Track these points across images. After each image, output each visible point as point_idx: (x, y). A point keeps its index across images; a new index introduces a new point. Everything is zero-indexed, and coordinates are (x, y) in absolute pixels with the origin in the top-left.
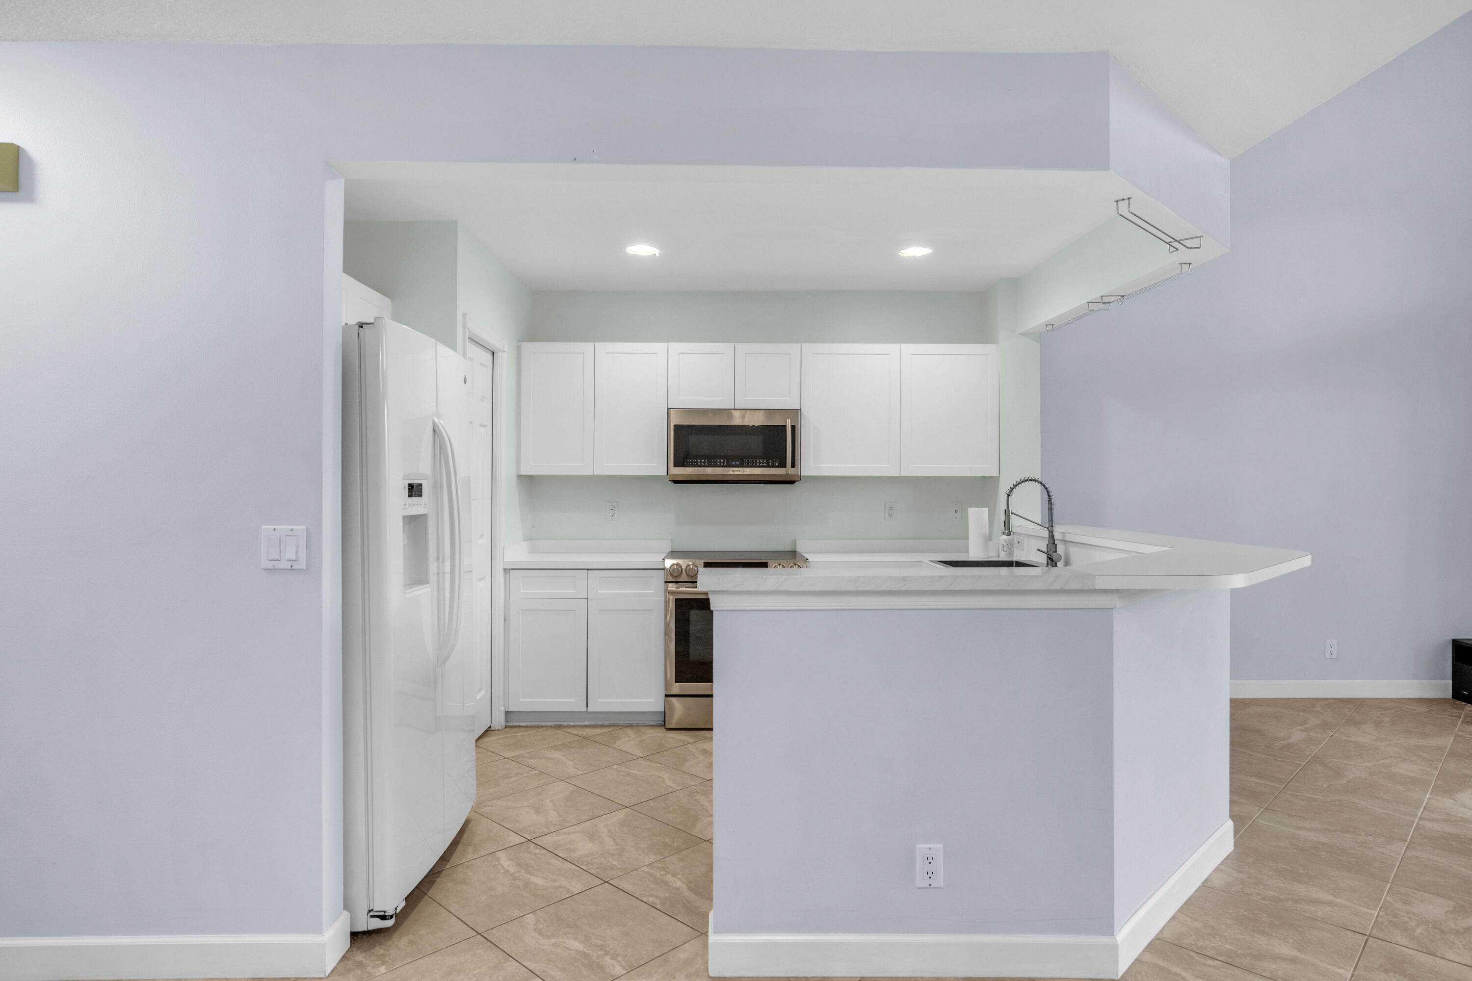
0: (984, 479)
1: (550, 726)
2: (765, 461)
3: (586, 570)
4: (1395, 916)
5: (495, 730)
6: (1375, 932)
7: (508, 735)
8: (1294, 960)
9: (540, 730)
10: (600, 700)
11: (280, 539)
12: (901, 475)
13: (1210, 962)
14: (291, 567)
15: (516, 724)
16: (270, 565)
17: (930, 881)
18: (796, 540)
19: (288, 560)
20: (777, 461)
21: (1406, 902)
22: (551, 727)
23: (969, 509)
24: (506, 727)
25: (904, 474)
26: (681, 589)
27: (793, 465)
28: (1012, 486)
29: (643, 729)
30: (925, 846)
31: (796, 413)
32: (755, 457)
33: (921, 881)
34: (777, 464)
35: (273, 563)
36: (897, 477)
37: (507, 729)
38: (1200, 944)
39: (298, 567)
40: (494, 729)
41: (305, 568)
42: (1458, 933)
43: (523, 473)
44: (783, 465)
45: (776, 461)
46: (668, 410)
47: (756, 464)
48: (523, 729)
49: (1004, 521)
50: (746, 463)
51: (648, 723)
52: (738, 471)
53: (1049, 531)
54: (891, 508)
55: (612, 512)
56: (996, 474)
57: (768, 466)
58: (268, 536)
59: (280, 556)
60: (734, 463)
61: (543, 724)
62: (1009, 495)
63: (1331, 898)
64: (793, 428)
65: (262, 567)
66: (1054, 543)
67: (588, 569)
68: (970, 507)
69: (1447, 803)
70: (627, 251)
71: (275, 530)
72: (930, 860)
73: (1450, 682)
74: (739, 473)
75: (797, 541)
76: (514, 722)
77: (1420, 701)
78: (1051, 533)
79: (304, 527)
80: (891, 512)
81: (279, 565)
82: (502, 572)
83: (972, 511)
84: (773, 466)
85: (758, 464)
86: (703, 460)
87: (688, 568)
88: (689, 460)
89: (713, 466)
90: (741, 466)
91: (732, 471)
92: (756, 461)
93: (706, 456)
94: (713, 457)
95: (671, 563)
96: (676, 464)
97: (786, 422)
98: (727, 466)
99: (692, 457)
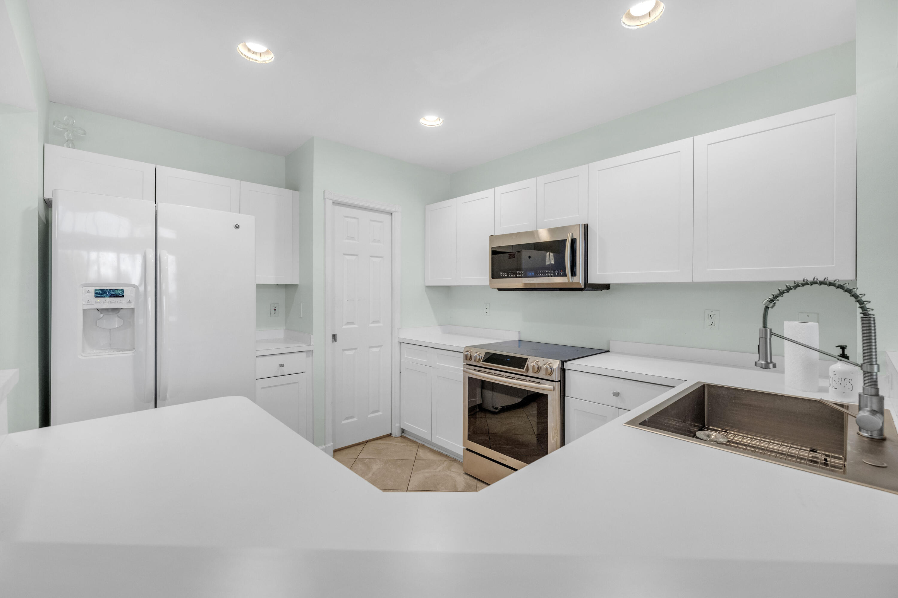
2: (552, 272)
3: (432, 348)
5: (392, 437)
20: (562, 271)
22: (419, 444)
24: (401, 436)
25: (697, 279)
26: (471, 371)
27: (574, 274)
32: (545, 268)
34: (562, 274)
36: (690, 283)
44: (565, 275)
45: (560, 271)
46: (490, 237)
47: (545, 274)
50: (538, 273)
52: (532, 280)
55: (487, 310)
57: (555, 276)
60: (530, 274)
64: (574, 240)
74: (534, 282)
80: (712, 321)
82: (397, 343)
84: (559, 275)
85: (547, 274)
86: (510, 273)
87: (474, 355)
88: (501, 273)
89: (516, 277)
90: (535, 276)
91: (529, 280)
92: (546, 272)
93: (510, 270)
94: (516, 270)
95: (467, 350)
96: (493, 276)
97: (568, 236)
98: (525, 276)
99: (503, 271)
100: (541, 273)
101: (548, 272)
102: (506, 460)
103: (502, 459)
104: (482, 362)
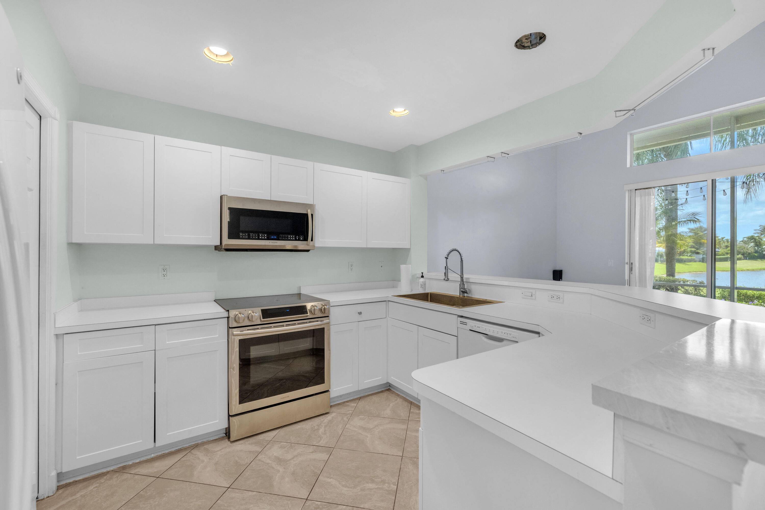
1: (112, 471)
2: (294, 237)
5: (44, 499)
7: (63, 502)
9: (102, 480)
10: (168, 434)
12: (367, 246)
15: (71, 480)
18: (300, 287)
22: (115, 471)
23: (401, 265)
24: (59, 488)
26: (244, 332)
27: (312, 240)
28: (448, 253)
29: (210, 447)
31: (313, 206)
32: (287, 234)
34: (301, 239)
36: (365, 248)
37: (60, 491)
40: (42, 498)
43: (74, 241)
44: (306, 239)
45: (301, 236)
46: (220, 196)
47: (288, 238)
48: (80, 486)
49: (445, 273)
51: (212, 439)
53: (461, 277)
54: (352, 266)
55: (165, 273)
56: (409, 247)
57: (296, 240)
60: (272, 237)
61: (104, 470)
62: (447, 258)
64: (312, 215)
66: (463, 284)
67: (155, 325)
75: (311, 293)
76: (66, 479)
78: (462, 278)
80: (351, 268)
82: (53, 339)
83: (403, 267)
84: (299, 240)
85: (289, 238)
86: (251, 234)
87: (250, 315)
88: (241, 234)
89: (259, 239)
90: (278, 239)
91: (272, 243)
92: (288, 236)
93: (252, 232)
94: (258, 233)
95: (234, 313)
96: (231, 236)
97: (307, 211)
98: (268, 239)
99: (243, 232)
100: (284, 237)
101: (290, 237)
102: (288, 397)
103: (284, 398)
104: (262, 319)
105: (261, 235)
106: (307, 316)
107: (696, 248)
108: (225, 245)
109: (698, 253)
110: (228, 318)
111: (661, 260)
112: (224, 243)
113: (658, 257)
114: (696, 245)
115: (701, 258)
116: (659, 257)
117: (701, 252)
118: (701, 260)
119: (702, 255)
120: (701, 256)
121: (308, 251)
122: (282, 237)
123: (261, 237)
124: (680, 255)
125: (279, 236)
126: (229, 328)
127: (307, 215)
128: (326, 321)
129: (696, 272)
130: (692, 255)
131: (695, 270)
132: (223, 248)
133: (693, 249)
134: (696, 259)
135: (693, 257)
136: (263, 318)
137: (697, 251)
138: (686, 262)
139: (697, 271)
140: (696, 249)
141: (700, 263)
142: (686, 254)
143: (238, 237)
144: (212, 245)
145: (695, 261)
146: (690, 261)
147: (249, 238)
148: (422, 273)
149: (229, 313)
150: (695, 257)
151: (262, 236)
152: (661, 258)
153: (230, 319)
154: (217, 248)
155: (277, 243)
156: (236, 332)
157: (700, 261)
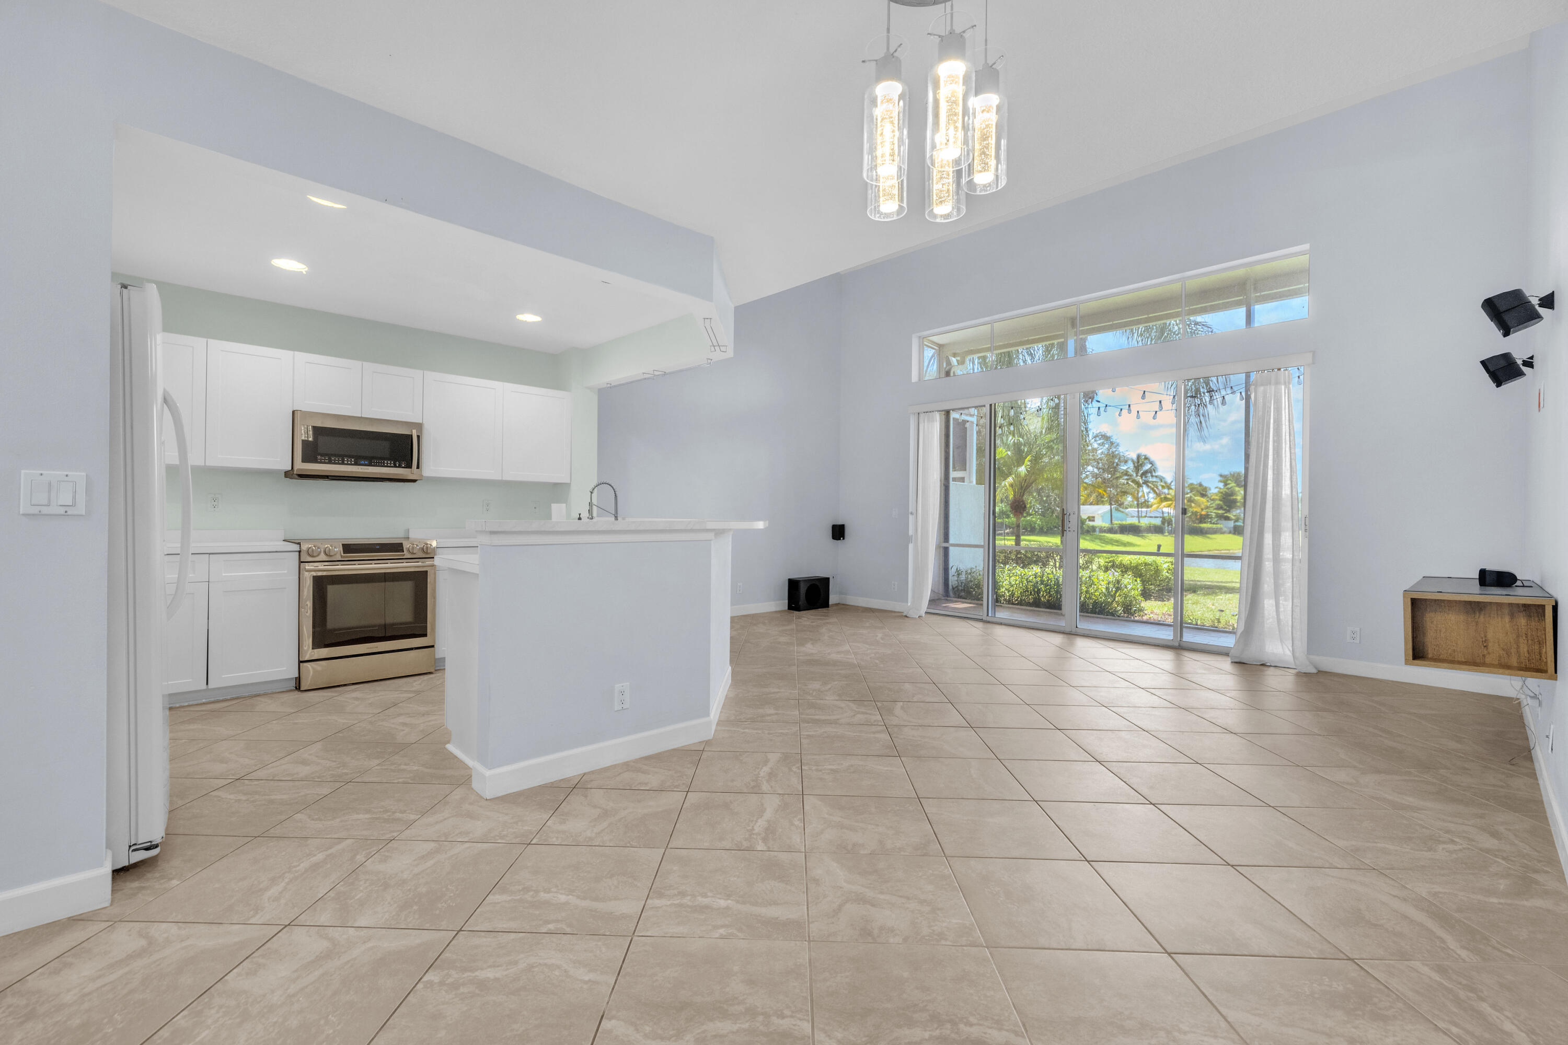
0: (556, 485)
2: (392, 462)
3: (208, 555)
4: (804, 691)
6: (800, 698)
8: (776, 714)
10: (224, 676)
11: (50, 484)
12: (503, 479)
13: (745, 723)
14: (66, 512)
16: (35, 510)
17: (622, 706)
18: (408, 530)
19: (61, 505)
20: (403, 464)
21: (806, 685)
23: (552, 505)
25: (505, 478)
26: (320, 568)
27: (418, 467)
28: (594, 487)
30: (620, 685)
31: (419, 426)
32: (384, 459)
33: (617, 707)
34: (403, 466)
35: (39, 508)
36: (500, 480)
38: (738, 718)
39: (76, 513)
41: (84, 514)
42: (827, 691)
44: (409, 466)
46: (293, 412)
47: (384, 464)
49: (589, 510)
50: (374, 462)
51: (278, 691)
52: (367, 469)
54: (488, 505)
55: (215, 503)
56: (569, 482)
57: (395, 466)
58: (32, 480)
59: (49, 500)
60: (363, 462)
62: (592, 493)
63: (778, 690)
64: (418, 437)
65: (21, 513)
67: (210, 554)
68: (554, 503)
69: (802, 649)
70: (272, 263)
71: (41, 475)
72: (622, 693)
73: (787, 601)
74: (368, 471)
75: (410, 530)
77: (776, 612)
79: (84, 474)
80: (488, 508)
81: (45, 510)
83: (554, 506)
84: (400, 466)
85: (386, 464)
86: (333, 458)
87: (327, 549)
88: (319, 457)
89: (343, 463)
90: (370, 465)
91: (361, 469)
92: (384, 462)
93: (335, 455)
94: (343, 456)
95: (307, 546)
96: (305, 460)
97: (412, 432)
98: (356, 464)
99: (322, 455)
100: (379, 463)
101: (388, 462)
104: (342, 554)
105: (346, 459)
106: (404, 555)
107: (1224, 510)
108: (298, 470)
109: (1227, 518)
110: (300, 552)
111: (1168, 529)
112: (296, 468)
113: (1164, 525)
114: (1224, 504)
115: (1231, 528)
116: (1166, 525)
117: (1232, 516)
118: (1232, 530)
119: (1233, 521)
120: (1231, 524)
121: (414, 481)
122: (377, 463)
123: (346, 462)
124: (1201, 522)
125: (372, 460)
126: (301, 562)
127: (410, 437)
128: (428, 562)
129: (1218, 550)
130: (1219, 521)
131: (1218, 548)
132: (295, 473)
133: (1220, 512)
134: (1225, 529)
135: (1219, 526)
136: (344, 553)
137: (1225, 514)
138: (1208, 534)
139: (1220, 549)
140: (1224, 512)
141: (1231, 535)
142: (1209, 520)
143: (315, 461)
144: (282, 470)
145: (1223, 533)
146: (1215, 532)
147: (330, 462)
148: (580, 515)
149: (300, 546)
150: (1222, 525)
151: (348, 461)
152: (1168, 526)
153: (302, 553)
154: (288, 474)
155: (368, 469)
156: (308, 566)
157: (1230, 533)
